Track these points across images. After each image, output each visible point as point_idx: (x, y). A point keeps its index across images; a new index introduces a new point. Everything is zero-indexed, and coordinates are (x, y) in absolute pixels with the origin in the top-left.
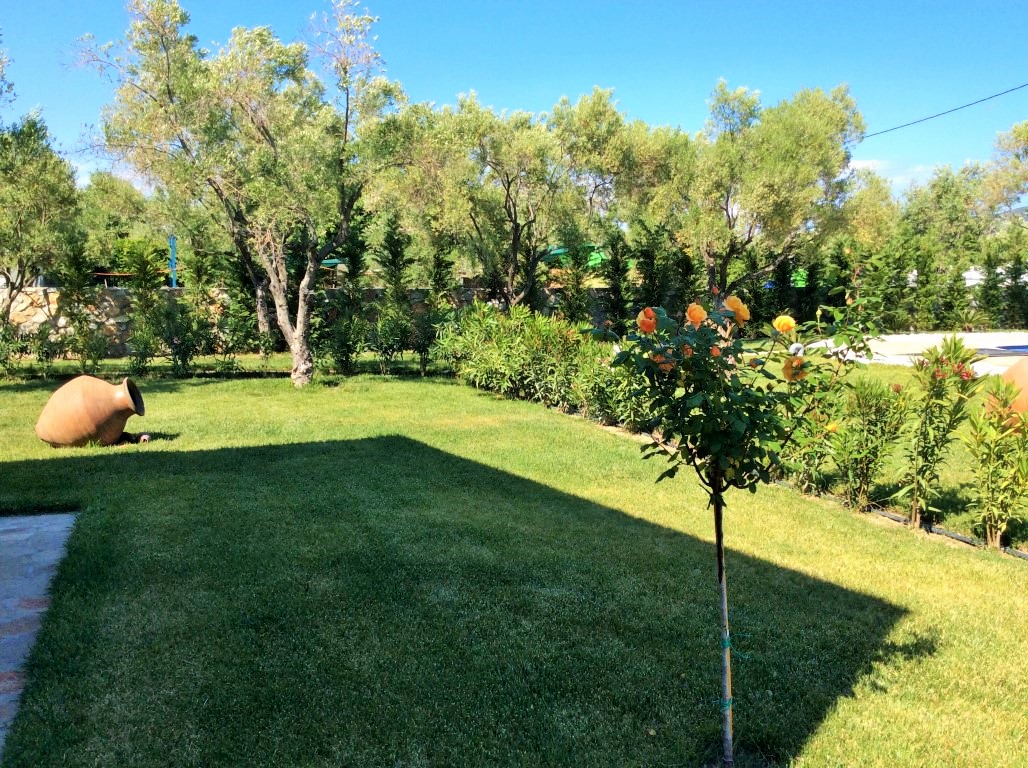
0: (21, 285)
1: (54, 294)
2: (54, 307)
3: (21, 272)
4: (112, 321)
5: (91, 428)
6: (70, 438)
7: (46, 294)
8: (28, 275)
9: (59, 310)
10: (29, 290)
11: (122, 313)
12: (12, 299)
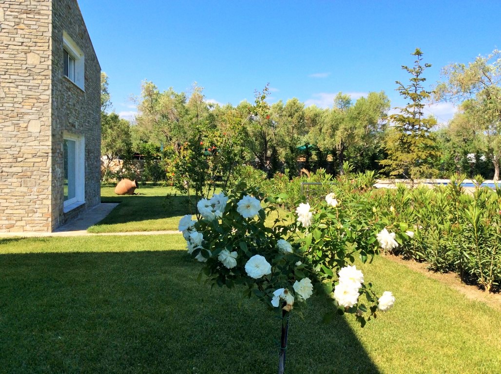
0: (112, 159)
1: (122, 161)
2: (122, 166)
3: (112, 155)
4: (139, 170)
5: (126, 191)
6: (122, 193)
7: (119, 162)
8: (114, 156)
9: (123, 167)
10: (114, 160)
11: (142, 168)
12: (109, 163)
